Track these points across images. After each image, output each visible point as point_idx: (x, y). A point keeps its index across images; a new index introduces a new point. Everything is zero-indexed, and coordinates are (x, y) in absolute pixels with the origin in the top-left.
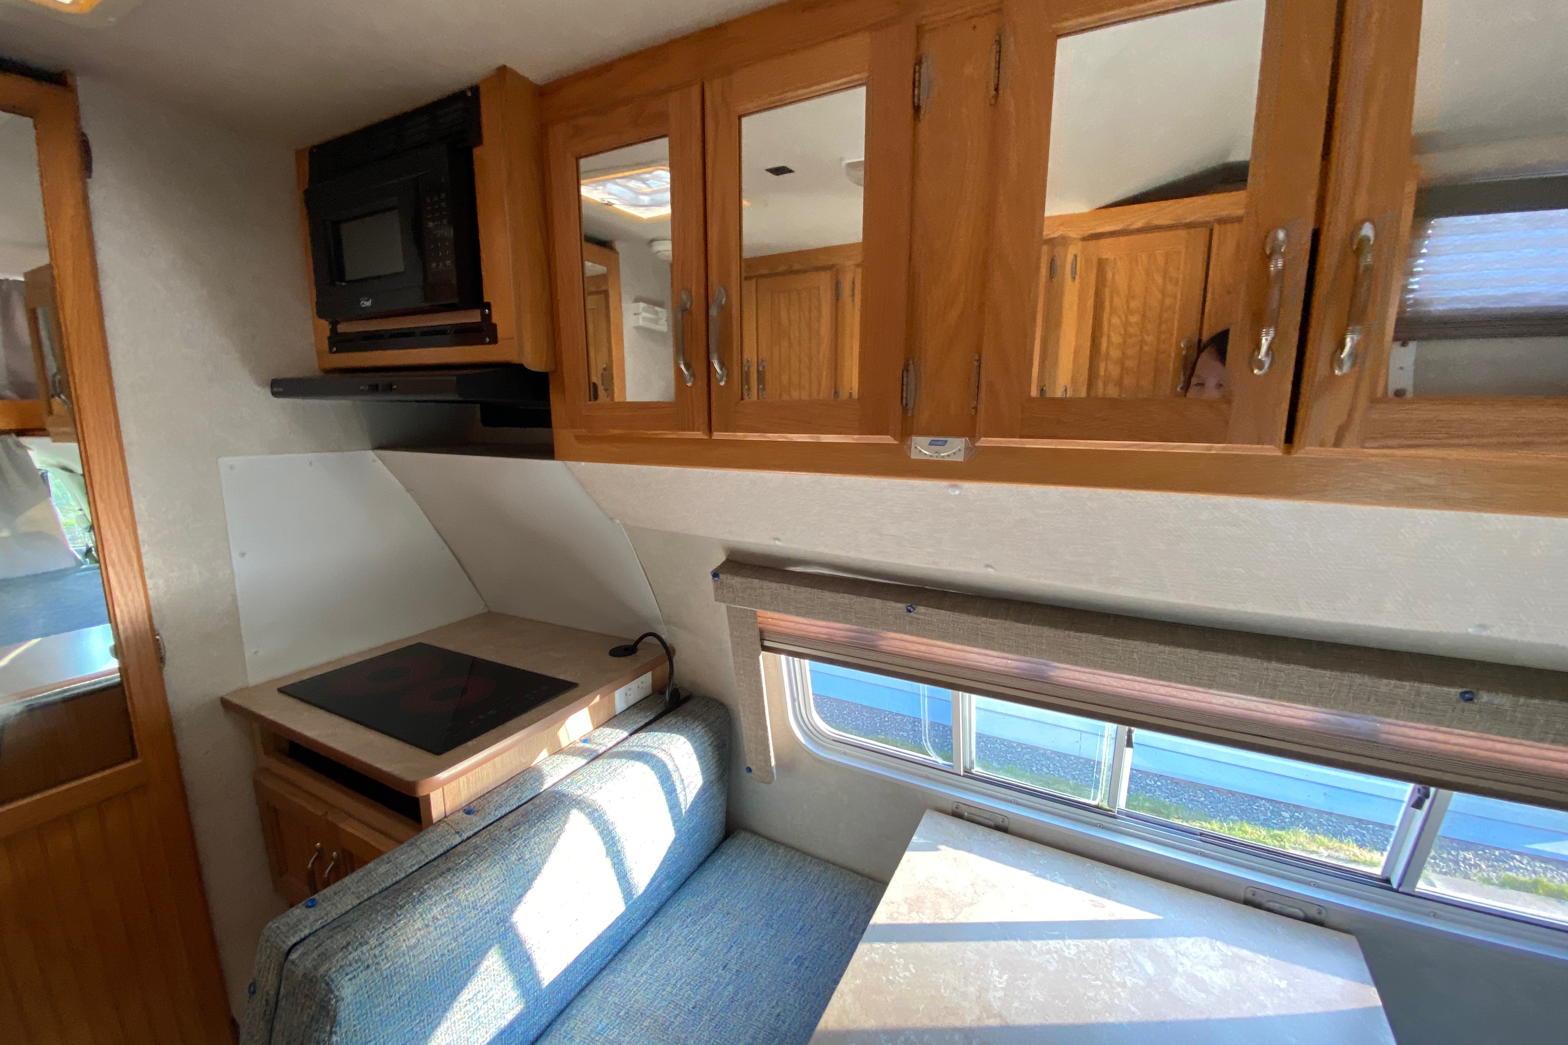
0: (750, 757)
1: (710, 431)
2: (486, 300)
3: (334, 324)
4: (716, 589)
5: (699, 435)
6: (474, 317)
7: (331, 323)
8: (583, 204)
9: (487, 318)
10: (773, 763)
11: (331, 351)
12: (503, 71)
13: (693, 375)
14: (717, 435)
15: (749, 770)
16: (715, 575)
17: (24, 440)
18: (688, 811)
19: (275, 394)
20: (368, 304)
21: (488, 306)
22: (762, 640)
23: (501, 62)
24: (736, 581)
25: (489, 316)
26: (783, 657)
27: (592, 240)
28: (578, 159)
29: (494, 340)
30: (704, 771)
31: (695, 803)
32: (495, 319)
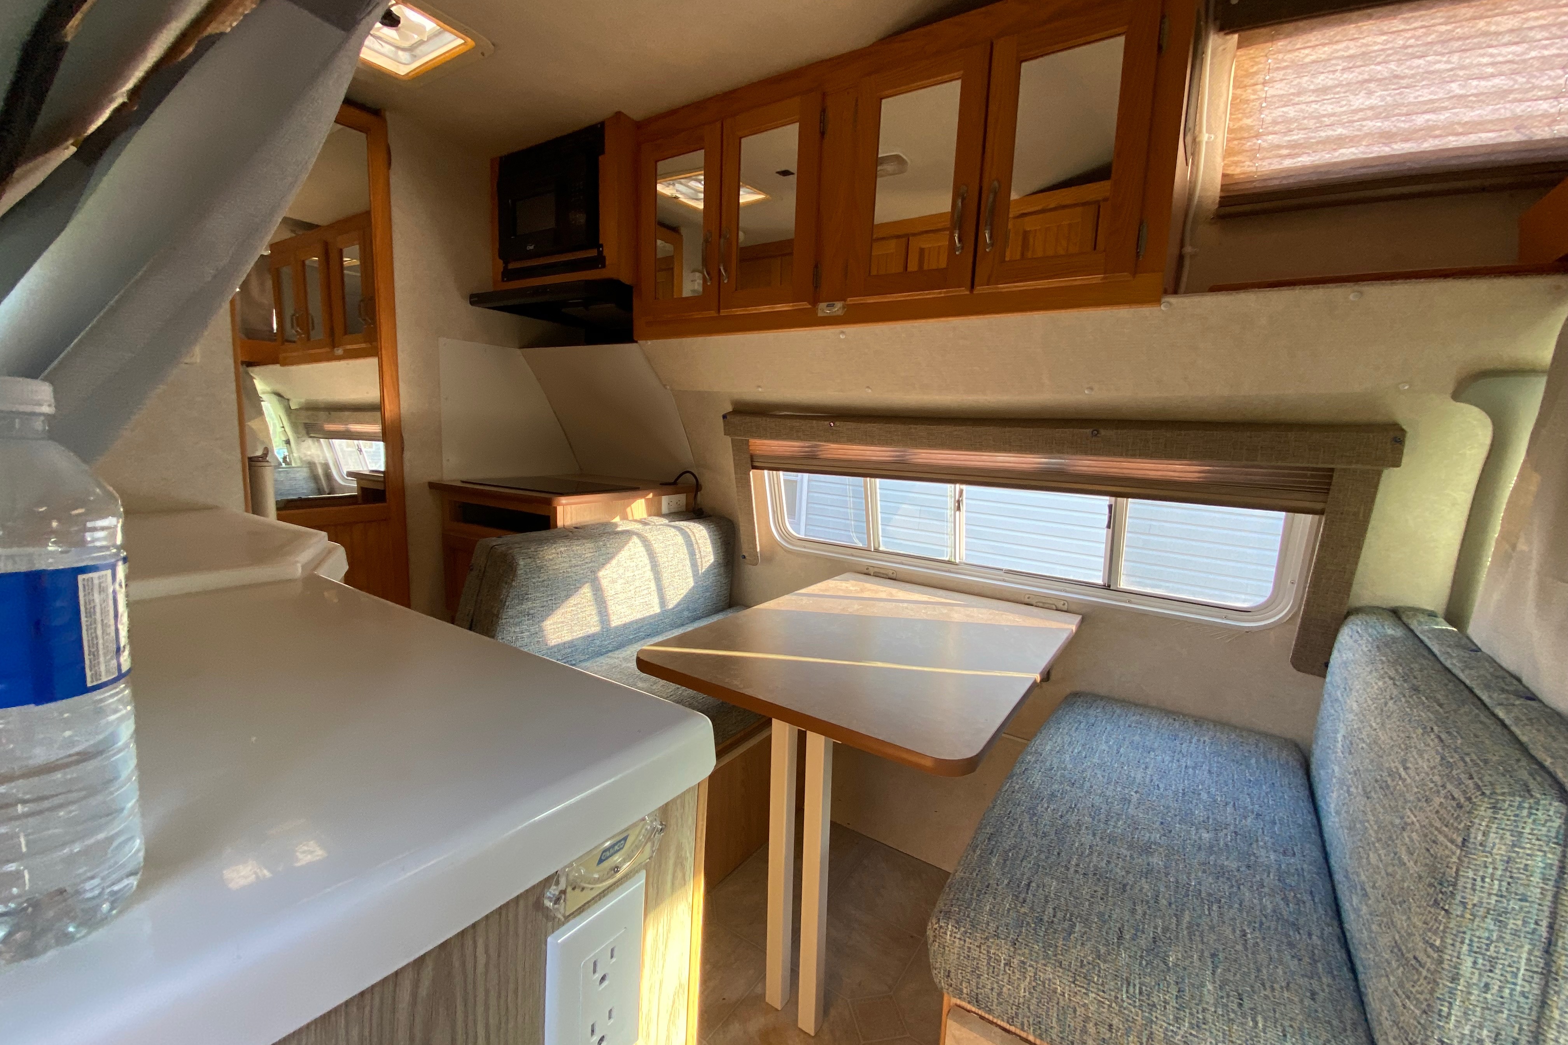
0: (745, 549)
1: (719, 312)
2: (601, 242)
3: (506, 263)
4: (725, 426)
5: (713, 313)
6: (593, 253)
7: (504, 263)
8: (658, 197)
9: (600, 253)
10: (758, 550)
11: (503, 281)
12: (619, 114)
13: (711, 279)
14: (724, 312)
15: (744, 557)
16: (724, 417)
17: (250, 369)
18: (703, 574)
19: (472, 303)
20: (532, 247)
21: (602, 246)
22: (752, 461)
23: (617, 110)
24: (736, 419)
25: (602, 251)
26: (766, 472)
27: (662, 224)
28: (656, 162)
29: (604, 266)
30: (716, 553)
31: (708, 571)
32: (605, 253)
